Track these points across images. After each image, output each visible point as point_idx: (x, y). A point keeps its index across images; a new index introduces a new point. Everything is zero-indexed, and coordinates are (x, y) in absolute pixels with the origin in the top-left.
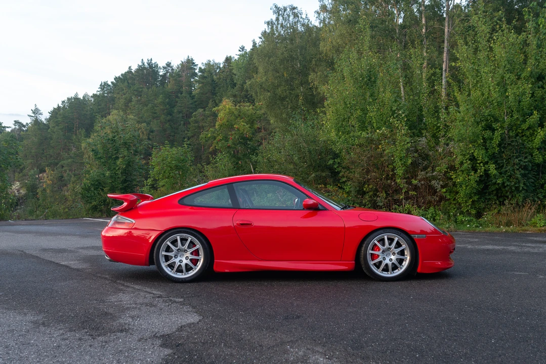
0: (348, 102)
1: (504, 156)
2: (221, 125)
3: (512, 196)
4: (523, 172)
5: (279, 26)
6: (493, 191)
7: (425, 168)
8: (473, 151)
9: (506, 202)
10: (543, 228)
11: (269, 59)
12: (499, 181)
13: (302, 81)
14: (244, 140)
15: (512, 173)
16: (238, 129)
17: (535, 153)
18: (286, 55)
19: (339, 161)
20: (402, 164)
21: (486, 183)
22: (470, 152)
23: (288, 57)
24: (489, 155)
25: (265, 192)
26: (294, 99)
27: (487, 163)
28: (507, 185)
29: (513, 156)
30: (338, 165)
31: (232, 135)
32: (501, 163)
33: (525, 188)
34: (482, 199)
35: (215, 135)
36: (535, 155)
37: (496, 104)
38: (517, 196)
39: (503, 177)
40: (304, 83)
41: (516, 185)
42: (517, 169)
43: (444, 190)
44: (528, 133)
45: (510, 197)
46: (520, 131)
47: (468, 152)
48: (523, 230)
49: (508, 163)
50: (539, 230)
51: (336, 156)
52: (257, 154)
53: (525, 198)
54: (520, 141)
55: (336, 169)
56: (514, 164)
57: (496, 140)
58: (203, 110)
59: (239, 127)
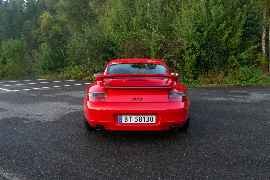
0: (120, 15)
1: (208, 46)
2: (44, 27)
3: (212, 68)
4: (218, 54)
6: (202, 65)
7: (166, 53)
9: (210, 70)
10: (230, 85)
12: (207, 59)
14: (58, 36)
15: (213, 55)
16: (55, 30)
17: (223, 44)
19: (116, 48)
20: (155, 50)
21: (199, 60)
22: (192, 44)
24: (200, 45)
25: (72, 65)
26: (81, 15)
28: (211, 61)
29: (213, 46)
30: (115, 50)
31: (51, 33)
32: (207, 49)
33: (219, 63)
34: (197, 69)
35: (40, 32)
36: (223, 45)
37: (204, 17)
38: (215, 67)
39: (208, 57)
41: (215, 62)
42: (216, 53)
43: (178, 64)
44: (219, 34)
46: (215, 33)
47: (190, 43)
48: (220, 86)
49: (211, 50)
50: (228, 86)
51: (113, 45)
52: (66, 44)
53: (219, 68)
55: (114, 52)
56: (214, 50)
57: (204, 37)
58: (29, 21)
59: (55, 28)
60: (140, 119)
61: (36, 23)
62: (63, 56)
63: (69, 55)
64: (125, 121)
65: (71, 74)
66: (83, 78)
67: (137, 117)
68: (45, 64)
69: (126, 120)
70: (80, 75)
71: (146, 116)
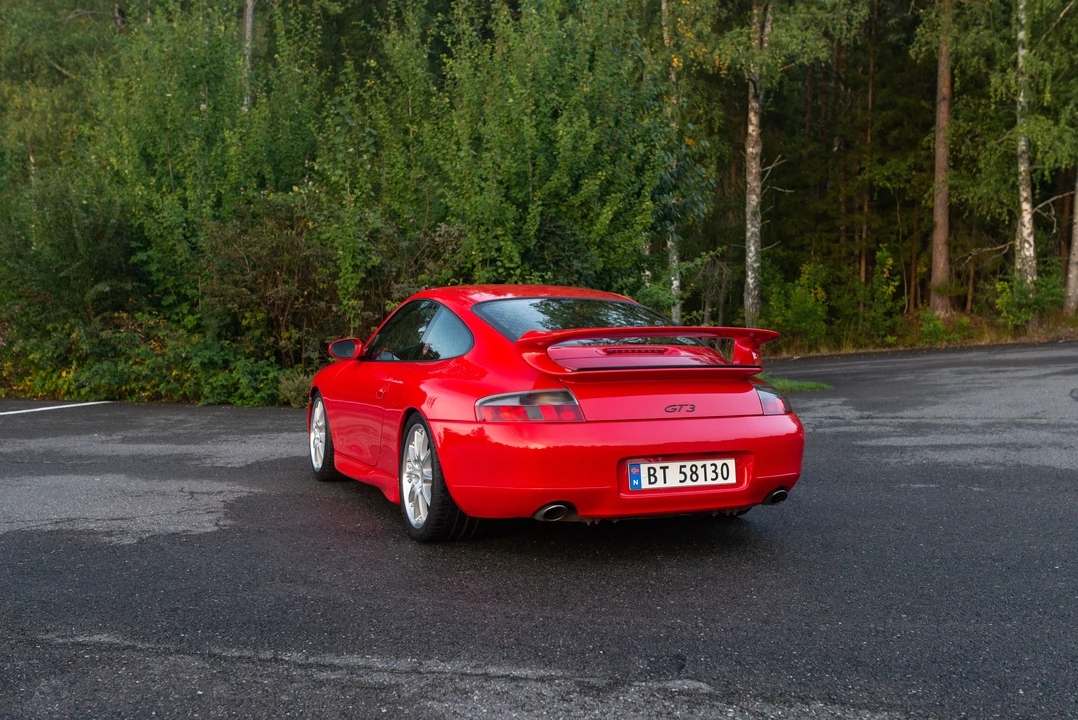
17: (592, 253)
20: (354, 267)
24: (520, 253)
29: (566, 256)
30: (157, 265)
36: (592, 256)
46: (565, 209)
47: (490, 244)
51: (146, 242)
55: (151, 274)
57: (532, 227)
60: (693, 473)
64: (650, 483)
67: (685, 466)
69: (653, 479)
71: (708, 463)
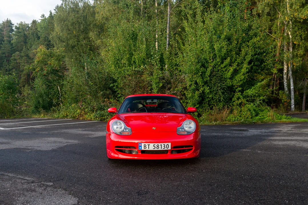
0: (121, 49)
1: (212, 82)
2: (39, 62)
3: (217, 105)
4: (222, 91)
5: (70, 2)
6: (207, 102)
7: (169, 89)
8: (196, 79)
9: (214, 108)
10: (234, 122)
11: (64, 22)
12: (210, 96)
13: (84, 37)
14: (54, 72)
15: (217, 92)
16: (50, 64)
17: (228, 81)
18: (75, 20)
19: (117, 84)
20: (156, 87)
21: (203, 97)
22: (195, 80)
23: (76, 21)
24: (204, 81)
25: (69, 103)
26: (80, 47)
27: (203, 86)
28: (215, 99)
29: (217, 82)
30: (116, 87)
31: (46, 68)
32: (211, 86)
33: (224, 100)
34: (201, 107)
35: (34, 67)
38: (219, 104)
39: (212, 94)
40: (87, 38)
41: (219, 99)
42: (220, 90)
44: (224, 70)
45: (216, 105)
46: (220, 68)
47: (193, 79)
48: (223, 123)
49: (215, 86)
50: (232, 123)
51: (114, 81)
52: (63, 80)
53: (224, 106)
54: (221, 74)
55: (115, 89)
56: (218, 86)
57: (208, 73)
58: (19, 52)
59: (51, 63)
61: (27, 55)
62: (58, 93)
63: (65, 93)
65: (67, 112)
66: (81, 117)
68: (39, 102)
70: (78, 113)
